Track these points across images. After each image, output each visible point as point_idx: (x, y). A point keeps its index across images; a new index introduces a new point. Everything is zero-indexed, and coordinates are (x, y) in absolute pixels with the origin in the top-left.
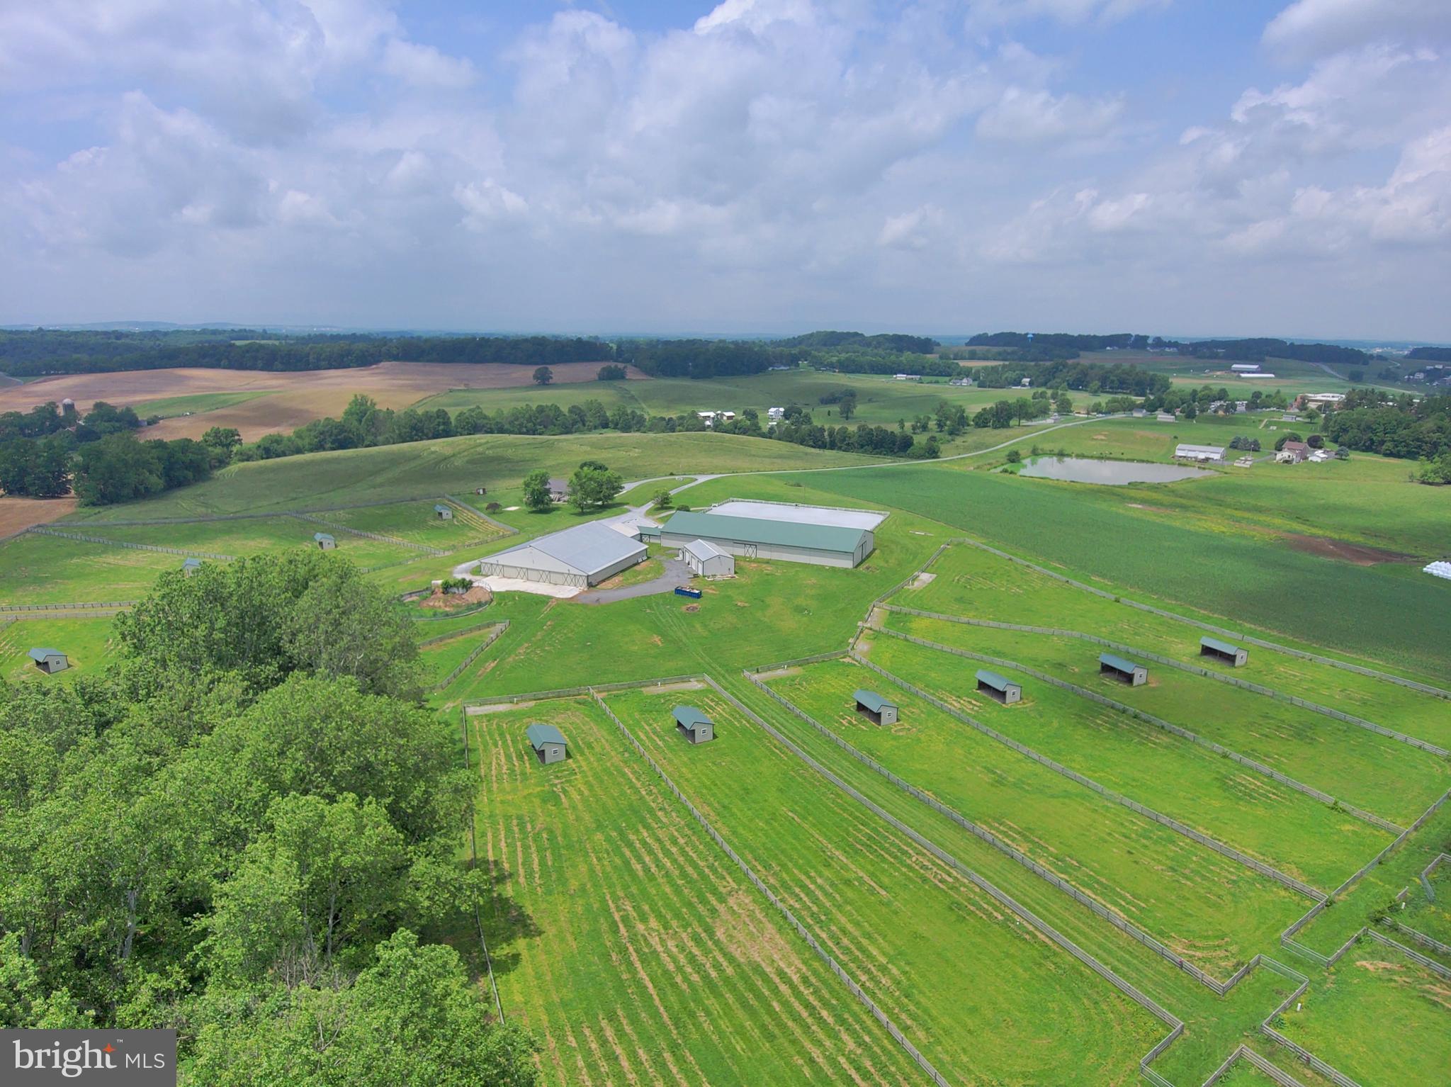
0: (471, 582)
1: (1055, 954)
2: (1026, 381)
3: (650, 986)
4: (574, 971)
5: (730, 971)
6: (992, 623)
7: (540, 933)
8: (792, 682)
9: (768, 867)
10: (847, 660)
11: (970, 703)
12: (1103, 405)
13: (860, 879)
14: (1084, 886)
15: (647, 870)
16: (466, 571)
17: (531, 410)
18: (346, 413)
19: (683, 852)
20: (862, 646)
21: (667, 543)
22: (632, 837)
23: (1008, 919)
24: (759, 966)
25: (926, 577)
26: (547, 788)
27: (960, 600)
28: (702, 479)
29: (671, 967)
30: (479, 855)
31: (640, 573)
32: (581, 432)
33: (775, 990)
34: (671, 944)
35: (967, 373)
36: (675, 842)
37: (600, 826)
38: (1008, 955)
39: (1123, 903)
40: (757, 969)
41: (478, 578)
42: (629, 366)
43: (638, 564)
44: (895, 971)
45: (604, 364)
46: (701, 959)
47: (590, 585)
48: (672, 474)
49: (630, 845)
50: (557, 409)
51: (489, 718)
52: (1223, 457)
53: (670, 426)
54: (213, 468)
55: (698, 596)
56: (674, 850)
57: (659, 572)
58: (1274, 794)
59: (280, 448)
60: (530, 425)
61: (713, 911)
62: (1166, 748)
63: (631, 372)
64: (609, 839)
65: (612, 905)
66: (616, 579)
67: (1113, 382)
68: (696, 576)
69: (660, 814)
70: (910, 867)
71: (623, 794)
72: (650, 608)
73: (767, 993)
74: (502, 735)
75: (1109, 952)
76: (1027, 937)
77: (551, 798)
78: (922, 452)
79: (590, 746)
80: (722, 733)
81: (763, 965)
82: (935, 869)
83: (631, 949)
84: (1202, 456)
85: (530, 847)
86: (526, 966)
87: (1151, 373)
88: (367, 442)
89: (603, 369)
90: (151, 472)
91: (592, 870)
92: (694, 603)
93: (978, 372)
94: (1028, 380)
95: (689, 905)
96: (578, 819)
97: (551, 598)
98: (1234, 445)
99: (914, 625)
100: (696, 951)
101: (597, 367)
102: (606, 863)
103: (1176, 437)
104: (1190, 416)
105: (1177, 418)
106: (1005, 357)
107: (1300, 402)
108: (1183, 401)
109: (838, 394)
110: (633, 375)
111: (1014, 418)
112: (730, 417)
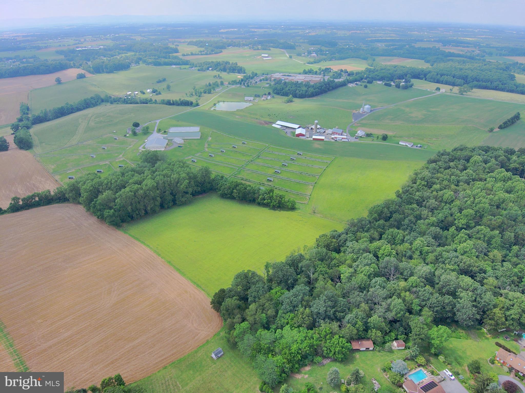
2: (210, 69)
6: (220, 143)
10: (206, 151)
11: (221, 153)
16: (142, 149)
21: (169, 139)
25: (210, 138)
27: (216, 141)
28: (158, 122)
31: (170, 144)
47: (165, 148)
48: (150, 121)
52: (253, 100)
57: (173, 144)
62: (238, 153)
66: (168, 146)
67: (232, 70)
68: (179, 143)
72: (177, 149)
78: (195, 105)
84: (250, 100)
89: (78, 75)
92: (183, 148)
97: (161, 150)
98: (255, 96)
99: (211, 146)
103: (245, 94)
104: (248, 86)
105: (246, 87)
106: (201, 53)
107: (270, 78)
108: (247, 79)
109: (161, 79)
110: (88, 75)
111: (212, 90)
112: (137, 94)
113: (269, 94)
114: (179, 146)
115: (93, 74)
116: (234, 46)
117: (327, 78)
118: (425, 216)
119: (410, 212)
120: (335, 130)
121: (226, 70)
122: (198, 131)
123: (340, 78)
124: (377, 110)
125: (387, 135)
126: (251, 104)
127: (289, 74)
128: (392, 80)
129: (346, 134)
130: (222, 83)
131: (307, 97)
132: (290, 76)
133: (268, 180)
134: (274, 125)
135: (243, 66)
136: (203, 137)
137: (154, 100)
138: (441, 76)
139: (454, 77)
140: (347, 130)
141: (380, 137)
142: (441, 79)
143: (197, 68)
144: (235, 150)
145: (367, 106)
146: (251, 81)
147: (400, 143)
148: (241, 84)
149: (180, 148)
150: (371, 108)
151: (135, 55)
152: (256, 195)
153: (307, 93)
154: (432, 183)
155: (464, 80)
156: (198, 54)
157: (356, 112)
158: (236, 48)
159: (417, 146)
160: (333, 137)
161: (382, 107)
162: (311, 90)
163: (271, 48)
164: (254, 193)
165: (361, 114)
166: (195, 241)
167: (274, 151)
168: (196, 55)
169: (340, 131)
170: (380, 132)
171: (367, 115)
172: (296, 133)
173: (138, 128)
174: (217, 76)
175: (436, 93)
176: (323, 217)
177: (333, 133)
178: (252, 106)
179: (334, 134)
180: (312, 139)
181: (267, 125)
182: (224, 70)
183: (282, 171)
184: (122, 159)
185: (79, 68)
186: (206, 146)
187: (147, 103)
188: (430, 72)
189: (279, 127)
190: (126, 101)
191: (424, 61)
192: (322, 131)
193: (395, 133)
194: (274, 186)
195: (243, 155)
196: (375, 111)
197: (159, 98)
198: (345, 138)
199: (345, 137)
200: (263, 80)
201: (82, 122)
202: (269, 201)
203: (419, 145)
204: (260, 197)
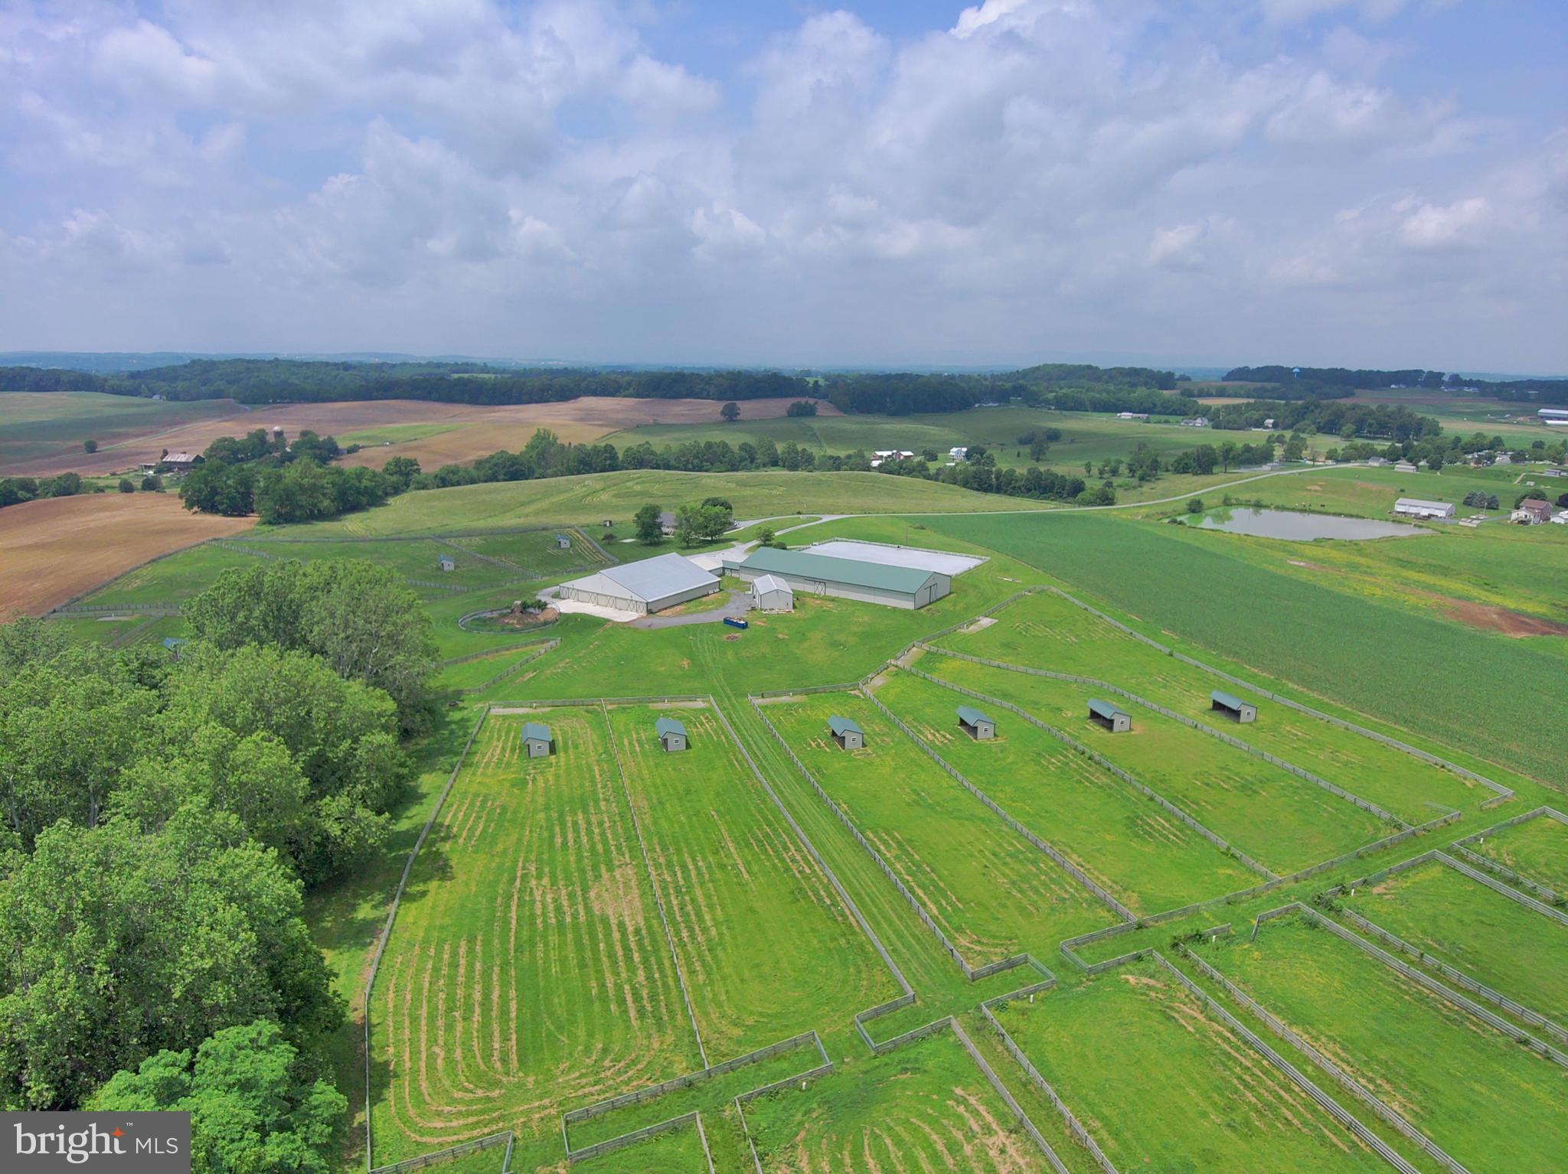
0: (546, 604)
1: (854, 933)
2: (1269, 422)
3: (514, 922)
4: (462, 907)
5: (582, 918)
6: (1021, 668)
7: (452, 878)
8: (789, 708)
9: (664, 849)
10: (856, 692)
11: (944, 736)
12: (1340, 451)
13: (735, 866)
14: (919, 886)
15: (565, 843)
16: (548, 594)
17: (699, 446)
18: (527, 447)
19: (603, 834)
20: (878, 681)
21: (744, 577)
22: (569, 819)
23: (834, 904)
24: (608, 918)
25: (986, 622)
26: (522, 775)
27: (1006, 645)
28: (826, 518)
29: (539, 912)
30: (439, 820)
31: (704, 603)
32: (749, 470)
33: (608, 935)
34: (549, 899)
35: (1205, 412)
36: (601, 824)
37: (547, 808)
38: (813, 930)
39: (944, 903)
40: (605, 921)
41: (554, 600)
42: (820, 401)
43: (708, 595)
44: (714, 932)
45: (794, 400)
46: (566, 909)
47: (650, 612)
48: (799, 513)
49: (563, 825)
50: (725, 445)
51: (505, 717)
52: (1450, 515)
53: (836, 464)
54: (387, 494)
55: (744, 626)
56: (597, 831)
57: (722, 604)
58: (1175, 835)
59: (455, 478)
60: (696, 461)
61: (598, 877)
62: (1100, 787)
63: (823, 408)
64: (548, 819)
65: (520, 864)
66: (678, 608)
67: (1371, 425)
68: (753, 609)
69: (603, 803)
70: (782, 860)
71: (582, 786)
72: (695, 635)
73: (601, 936)
74: (508, 733)
75: (900, 936)
76: (840, 919)
77: (522, 784)
78: (1092, 499)
79: (576, 747)
80: (696, 744)
81: (612, 917)
82: (802, 863)
83: (516, 897)
84: (1425, 512)
85: (481, 818)
86: (428, 901)
87: (1420, 416)
88: (536, 475)
89: (793, 405)
90: (324, 495)
91: (520, 840)
92: (739, 634)
93: (1218, 410)
94: (1272, 421)
95: (582, 871)
96: (533, 801)
97: (609, 621)
98: (1468, 502)
99: (943, 666)
100: (565, 903)
101: (788, 402)
102: (535, 835)
103: (1402, 491)
110: (826, 412)
111: (1223, 466)
112: (907, 457)
114: (731, 623)
115: (845, 412)
121: (1343, 429)
122: (956, 572)
130: (1293, 455)
148: (1395, 459)
149: (726, 629)
174: (1286, 438)
178: (1430, 537)
181: (1521, 634)
182: (1331, 430)
186: (907, 658)
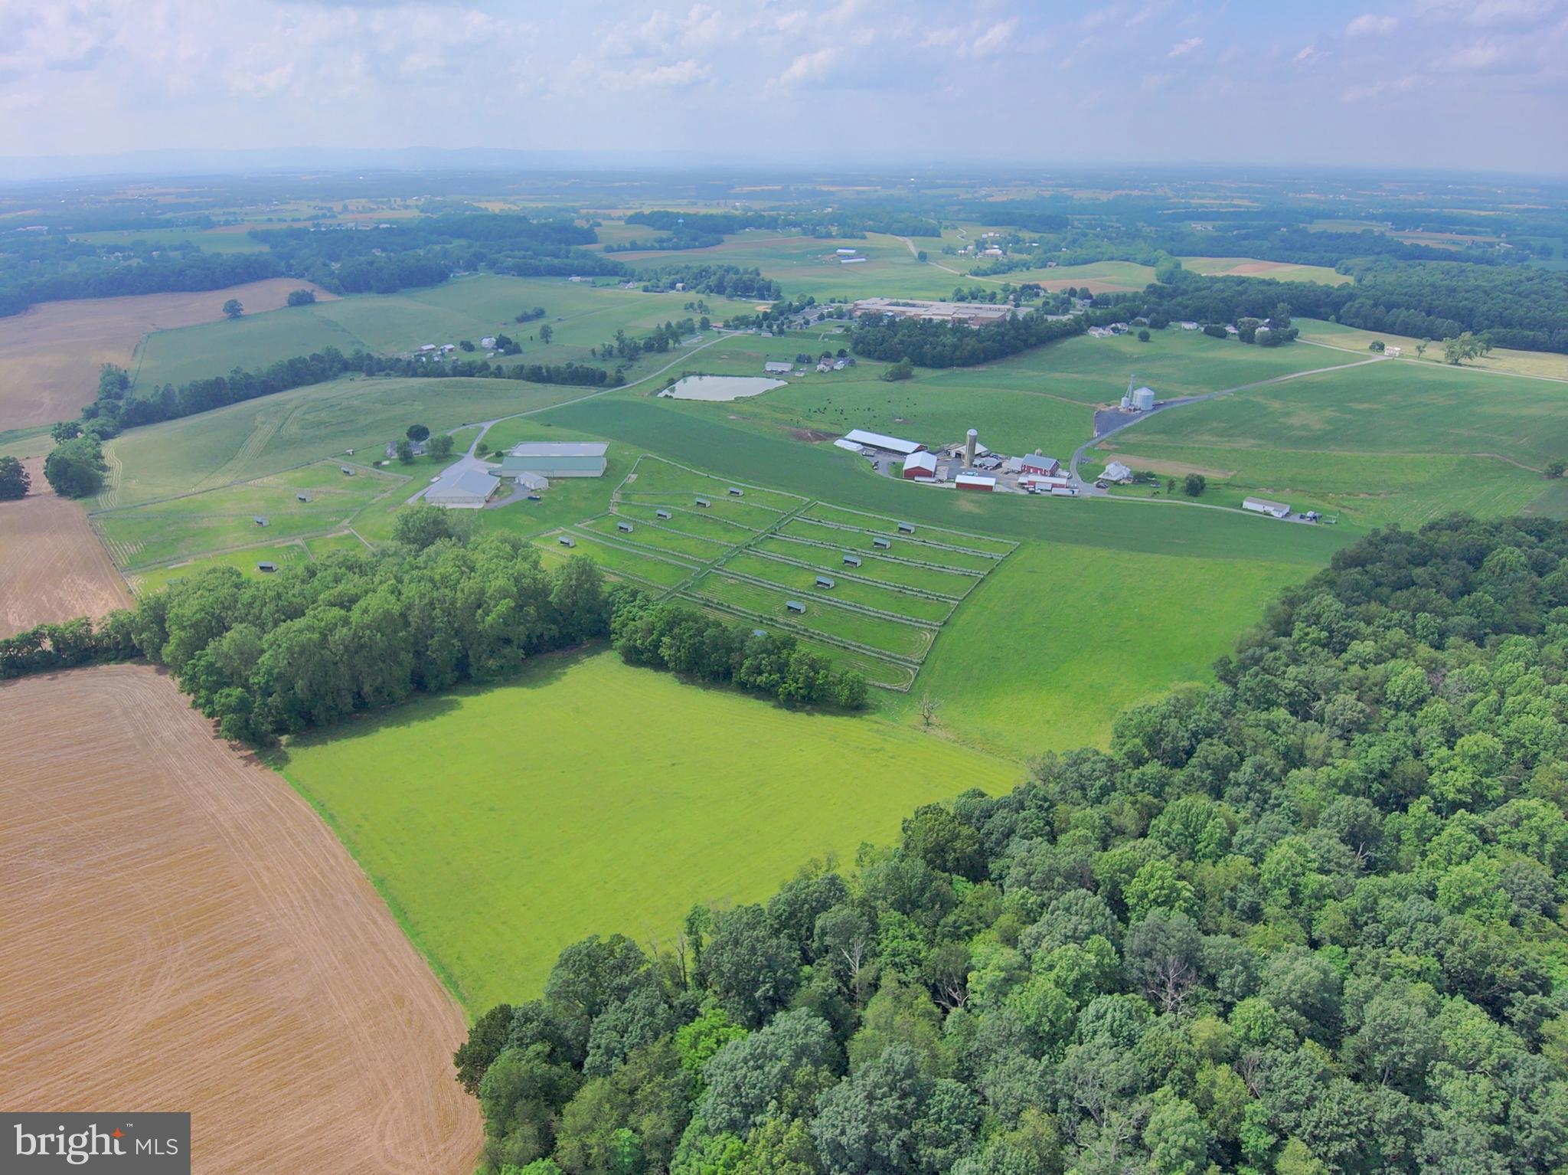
2: (679, 285)
6: (661, 492)
10: (611, 514)
11: (656, 521)
20: (615, 509)
21: (505, 474)
25: (634, 476)
27: (649, 485)
28: (487, 426)
31: (506, 492)
43: (502, 487)
47: (487, 502)
50: (303, 359)
52: (791, 370)
55: (540, 498)
57: (514, 490)
63: (319, 294)
66: (498, 497)
67: (741, 289)
68: (532, 490)
72: (521, 507)
78: (613, 382)
84: (780, 370)
89: (292, 295)
92: (542, 502)
94: (681, 285)
97: (473, 509)
98: (798, 360)
99: (633, 498)
103: (768, 355)
104: (781, 332)
105: (773, 334)
106: (661, 245)
107: (850, 312)
108: (782, 314)
109: (530, 312)
110: (321, 296)
111: (671, 342)
112: (451, 350)
113: (842, 354)
114: (530, 498)
115: (339, 293)
116: (759, 227)
117: (1022, 313)
118: (1319, 754)
119: (1262, 734)
120: (1029, 459)
121: (725, 289)
122: (602, 453)
123: (1066, 311)
124: (1178, 405)
125: (1201, 479)
126: (782, 383)
127: (910, 302)
128: (1229, 321)
129: (1066, 474)
130: (705, 325)
131: (958, 366)
132: (914, 306)
133: (789, 608)
134: (839, 443)
135: (774, 280)
136: (612, 471)
137: (493, 366)
138: (1390, 306)
139: (1429, 314)
140: (1073, 463)
141: (1179, 485)
142: (1389, 318)
143: (642, 284)
144: (702, 511)
145: (1143, 393)
146: (792, 317)
147: (1246, 504)
148: (760, 327)
149: (532, 502)
150: (1156, 397)
151: (469, 247)
152: (735, 657)
153: (958, 353)
154: (1346, 635)
155: (1463, 322)
156: (652, 248)
157: (1107, 409)
158: (764, 231)
159: (1302, 517)
160: (1023, 479)
161: (1192, 395)
162: (971, 343)
163: (867, 234)
164: (730, 651)
165: (1122, 414)
166: (492, 809)
167: (826, 518)
168: (648, 249)
169: (1048, 463)
170: (1180, 470)
171: (1143, 418)
172: (906, 467)
173: (423, 443)
174: (696, 306)
175: (1369, 358)
176: (954, 742)
177: (1026, 470)
178: (784, 387)
179: (1029, 472)
180: (954, 486)
181: (818, 442)
182: (720, 289)
183: (841, 581)
184: (346, 532)
185: (300, 276)
186: (617, 497)
187: (473, 376)
188: (1351, 297)
189: (854, 447)
190: (411, 369)
191: (1333, 269)
192: (992, 462)
193: (1232, 473)
194: (806, 630)
195: (724, 529)
196: (1167, 408)
197: (509, 362)
198: (1061, 486)
199: (1063, 481)
200: (830, 315)
201: (263, 423)
202: (776, 677)
203: (1310, 514)
204: (747, 663)
